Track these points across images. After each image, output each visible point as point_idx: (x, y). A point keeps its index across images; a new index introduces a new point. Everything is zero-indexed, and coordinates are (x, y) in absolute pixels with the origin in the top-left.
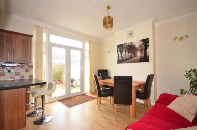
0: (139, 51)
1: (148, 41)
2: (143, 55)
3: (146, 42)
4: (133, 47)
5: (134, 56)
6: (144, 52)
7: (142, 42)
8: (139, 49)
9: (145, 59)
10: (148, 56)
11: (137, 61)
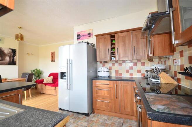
0: (8, 56)
1: (16, 51)
2: (12, 60)
3: (14, 51)
4: (2, 52)
5: (2, 60)
6: (12, 58)
7: (10, 51)
8: (8, 55)
9: (13, 63)
10: (16, 61)
11: (5, 64)
